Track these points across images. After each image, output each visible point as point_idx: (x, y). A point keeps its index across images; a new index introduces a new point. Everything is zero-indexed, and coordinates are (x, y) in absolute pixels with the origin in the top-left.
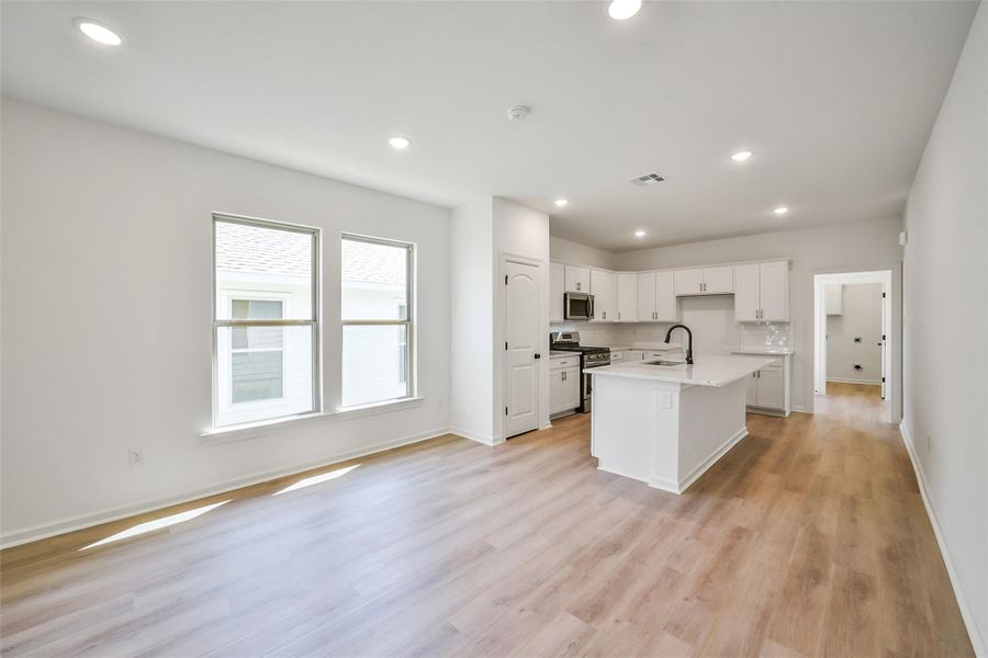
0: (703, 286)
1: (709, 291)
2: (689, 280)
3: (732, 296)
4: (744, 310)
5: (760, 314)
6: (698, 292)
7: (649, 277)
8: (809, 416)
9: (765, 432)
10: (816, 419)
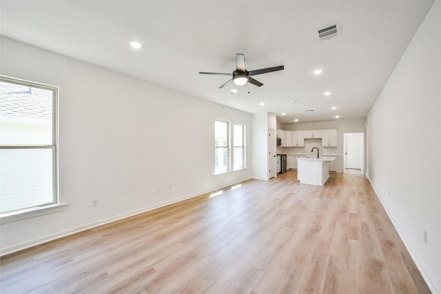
0: (313, 136)
1: (314, 137)
2: (308, 134)
3: (321, 139)
4: (325, 143)
5: (329, 144)
6: (311, 137)
7: (295, 133)
8: (343, 173)
9: (334, 176)
10: (344, 174)
